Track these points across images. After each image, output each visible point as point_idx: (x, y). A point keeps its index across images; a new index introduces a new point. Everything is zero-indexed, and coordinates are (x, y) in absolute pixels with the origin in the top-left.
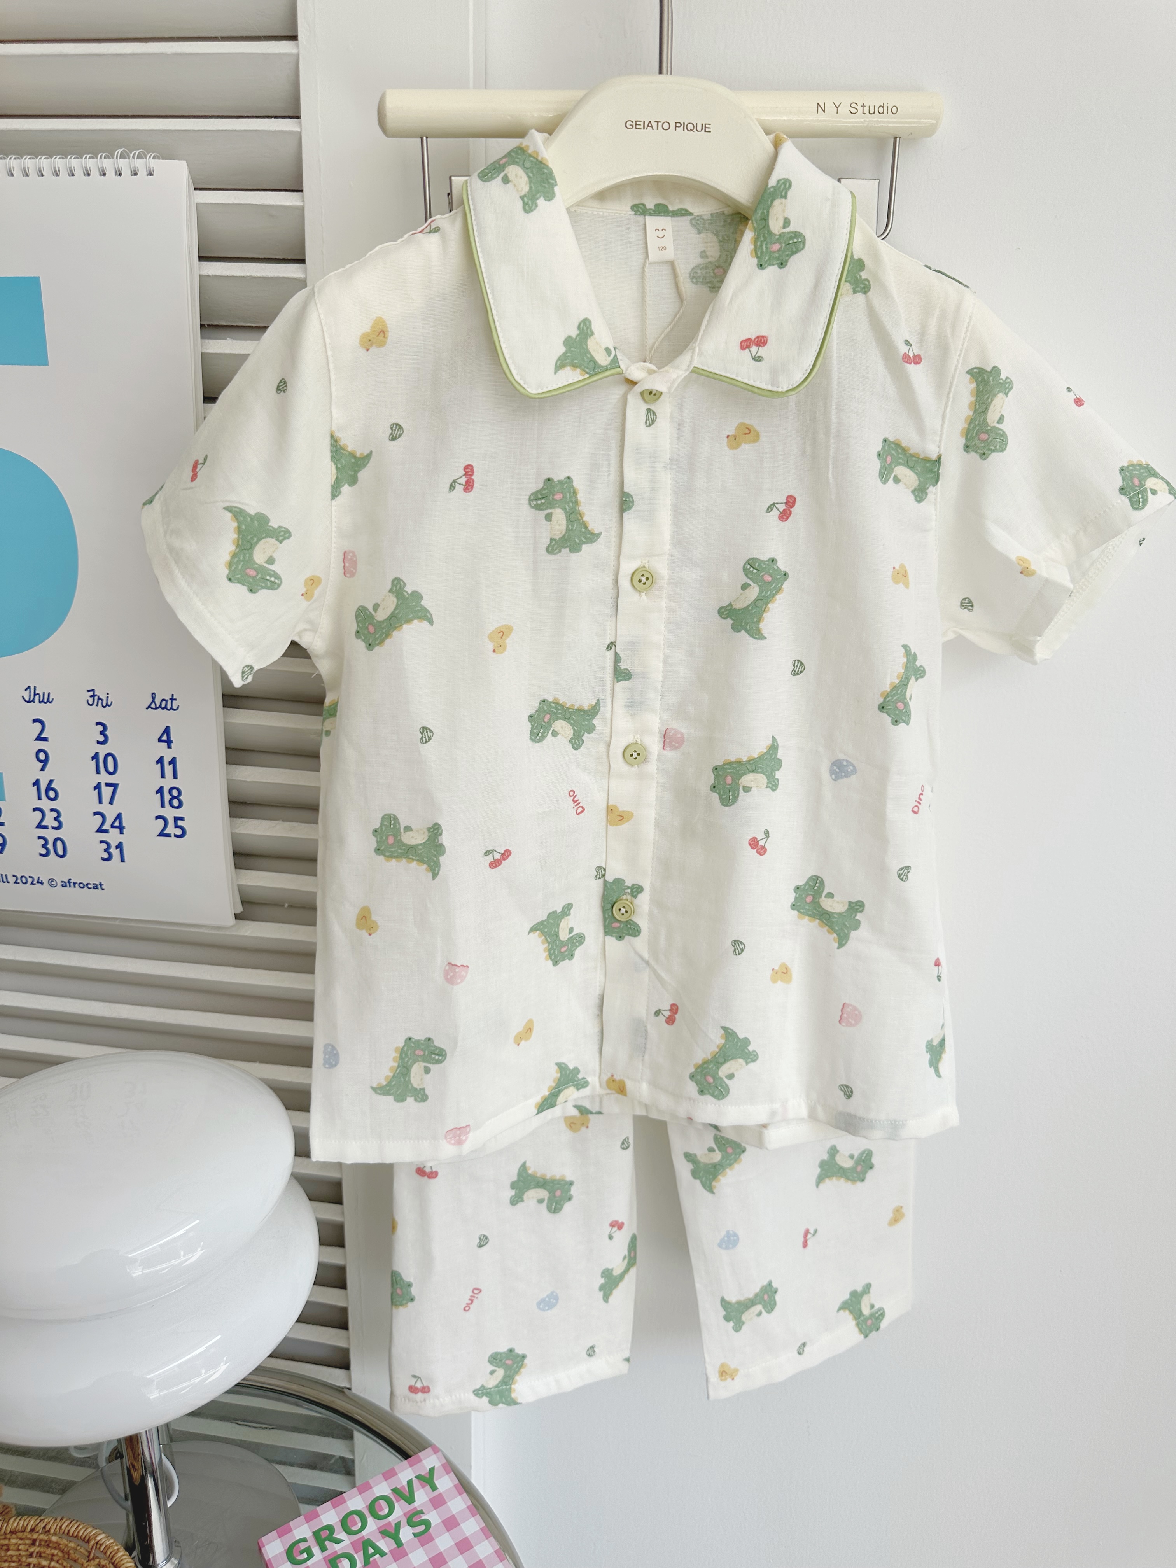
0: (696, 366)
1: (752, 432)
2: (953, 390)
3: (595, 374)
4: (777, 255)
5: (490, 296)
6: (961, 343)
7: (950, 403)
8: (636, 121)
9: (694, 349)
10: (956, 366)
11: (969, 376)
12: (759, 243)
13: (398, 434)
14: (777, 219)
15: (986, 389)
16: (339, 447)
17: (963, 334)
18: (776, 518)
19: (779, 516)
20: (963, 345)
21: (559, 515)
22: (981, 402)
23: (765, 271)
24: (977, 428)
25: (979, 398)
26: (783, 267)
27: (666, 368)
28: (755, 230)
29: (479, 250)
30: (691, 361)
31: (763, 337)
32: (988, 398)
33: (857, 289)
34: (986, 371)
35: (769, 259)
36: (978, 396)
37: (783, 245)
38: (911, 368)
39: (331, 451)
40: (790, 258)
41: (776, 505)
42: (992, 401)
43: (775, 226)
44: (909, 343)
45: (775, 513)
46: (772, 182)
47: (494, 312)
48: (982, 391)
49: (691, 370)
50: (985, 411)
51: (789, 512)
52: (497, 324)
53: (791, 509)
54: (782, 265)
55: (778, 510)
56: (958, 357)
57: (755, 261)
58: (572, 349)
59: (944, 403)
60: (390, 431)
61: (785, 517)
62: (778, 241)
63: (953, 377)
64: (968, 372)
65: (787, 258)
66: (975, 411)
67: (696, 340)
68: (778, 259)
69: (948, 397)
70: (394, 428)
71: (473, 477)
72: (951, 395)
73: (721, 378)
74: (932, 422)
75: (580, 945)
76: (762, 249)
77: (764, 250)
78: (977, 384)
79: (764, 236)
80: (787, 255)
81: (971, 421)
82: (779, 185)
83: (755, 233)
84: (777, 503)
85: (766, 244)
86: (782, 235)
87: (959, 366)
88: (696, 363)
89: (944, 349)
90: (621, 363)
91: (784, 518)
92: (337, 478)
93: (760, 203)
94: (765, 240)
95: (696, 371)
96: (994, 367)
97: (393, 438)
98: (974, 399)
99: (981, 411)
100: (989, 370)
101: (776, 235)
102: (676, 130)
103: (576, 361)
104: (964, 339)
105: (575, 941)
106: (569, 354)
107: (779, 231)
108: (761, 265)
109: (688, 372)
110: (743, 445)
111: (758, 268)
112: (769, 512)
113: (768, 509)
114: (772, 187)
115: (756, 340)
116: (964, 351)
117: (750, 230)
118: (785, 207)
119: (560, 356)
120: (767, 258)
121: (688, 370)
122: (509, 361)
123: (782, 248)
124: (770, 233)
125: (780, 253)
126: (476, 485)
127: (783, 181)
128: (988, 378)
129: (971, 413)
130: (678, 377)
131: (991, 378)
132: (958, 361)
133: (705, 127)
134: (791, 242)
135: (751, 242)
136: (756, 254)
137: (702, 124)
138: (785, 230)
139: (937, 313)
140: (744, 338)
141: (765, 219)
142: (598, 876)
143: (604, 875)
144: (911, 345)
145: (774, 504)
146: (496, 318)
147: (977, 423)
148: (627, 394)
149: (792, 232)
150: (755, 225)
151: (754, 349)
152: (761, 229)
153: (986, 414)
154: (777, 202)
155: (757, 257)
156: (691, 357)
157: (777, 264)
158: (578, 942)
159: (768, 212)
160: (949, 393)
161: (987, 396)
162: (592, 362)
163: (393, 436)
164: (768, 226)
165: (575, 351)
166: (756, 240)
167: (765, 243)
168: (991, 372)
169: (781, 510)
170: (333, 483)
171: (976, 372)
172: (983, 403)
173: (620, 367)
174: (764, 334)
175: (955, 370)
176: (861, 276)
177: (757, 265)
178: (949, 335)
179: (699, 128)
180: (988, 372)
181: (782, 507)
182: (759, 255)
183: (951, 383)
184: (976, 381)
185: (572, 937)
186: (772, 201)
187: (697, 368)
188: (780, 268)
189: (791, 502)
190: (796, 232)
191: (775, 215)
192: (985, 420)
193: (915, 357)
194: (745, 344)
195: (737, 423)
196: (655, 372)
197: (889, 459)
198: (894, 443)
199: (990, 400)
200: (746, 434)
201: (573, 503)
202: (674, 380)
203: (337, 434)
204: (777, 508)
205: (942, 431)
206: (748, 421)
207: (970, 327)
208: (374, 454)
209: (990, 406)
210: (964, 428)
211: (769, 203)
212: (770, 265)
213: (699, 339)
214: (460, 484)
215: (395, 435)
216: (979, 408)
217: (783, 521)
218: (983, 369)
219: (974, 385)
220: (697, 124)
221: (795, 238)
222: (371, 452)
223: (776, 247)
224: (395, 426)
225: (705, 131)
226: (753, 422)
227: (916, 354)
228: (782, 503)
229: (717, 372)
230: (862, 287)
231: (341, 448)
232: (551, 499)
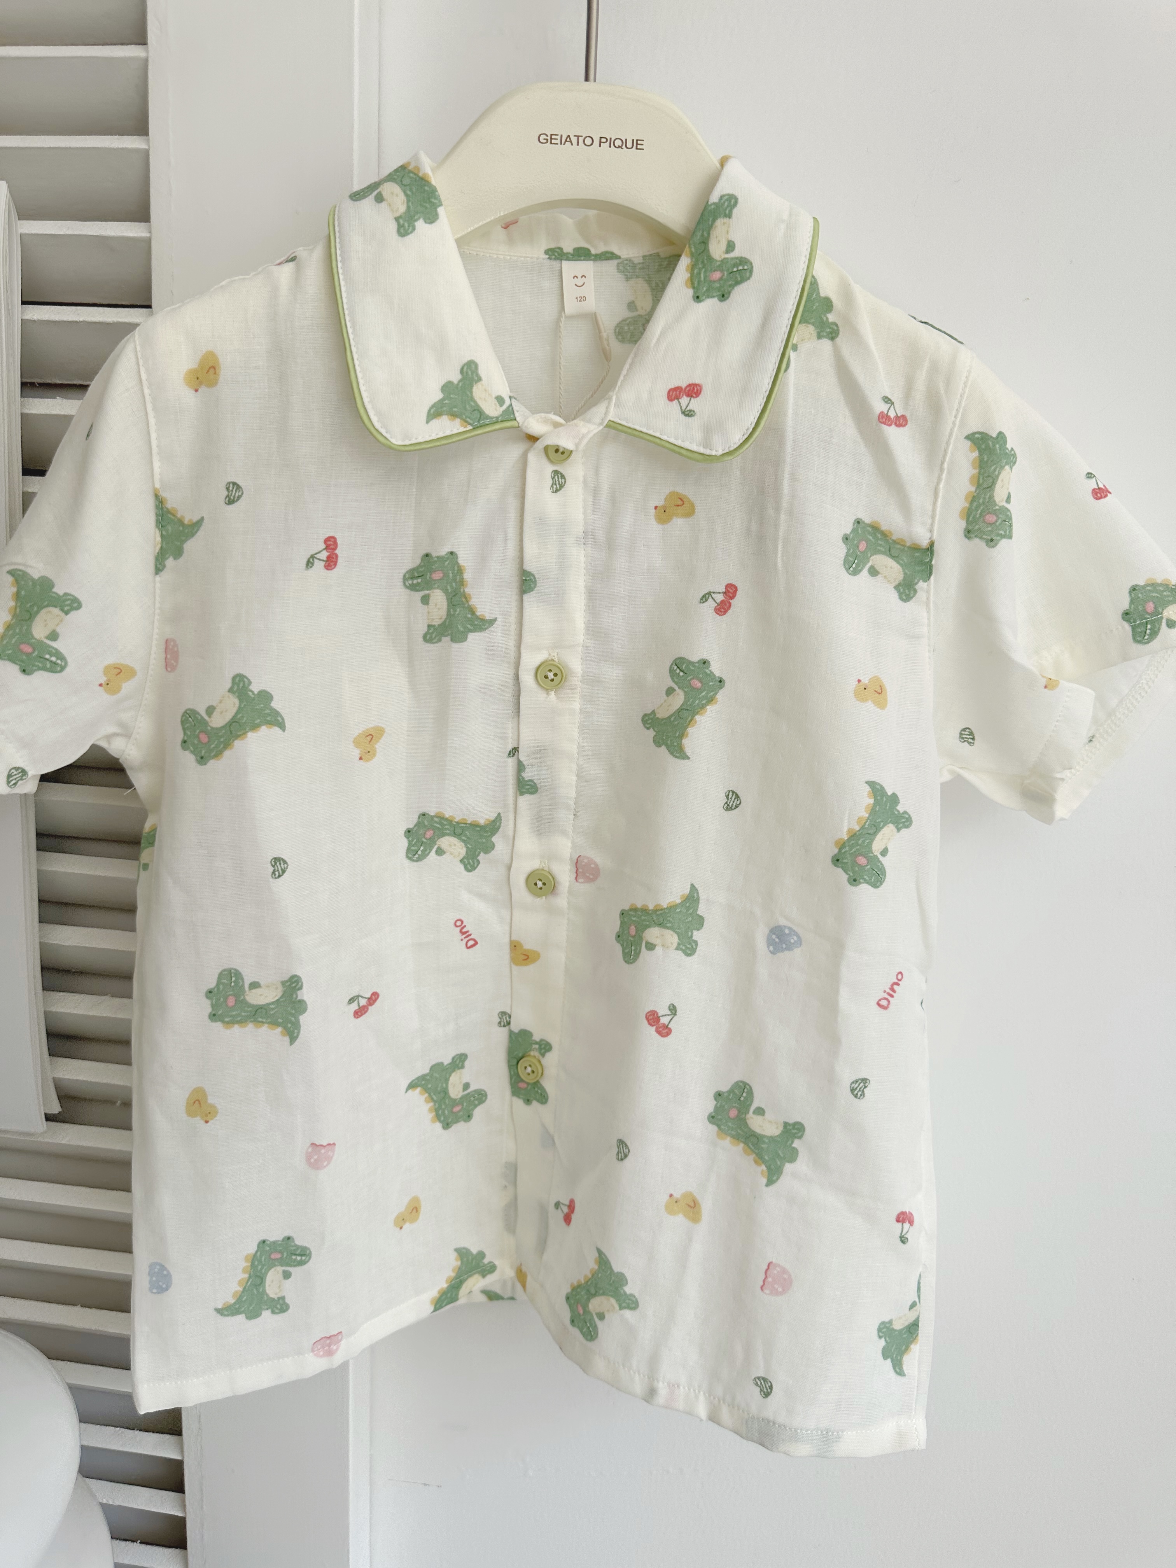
0: (612, 419)
1: (686, 503)
2: (947, 459)
3: (481, 426)
4: (717, 285)
5: (350, 331)
6: (957, 401)
7: (944, 476)
8: (552, 135)
9: (610, 399)
10: (952, 430)
11: (969, 443)
12: (696, 271)
13: (237, 495)
14: (719, 242)
15: (991, 459)
16: (165, 509)
17: (961, 390)
18: (712, 610)
19: (715, 609)
20: (960, 403)
21: (438, 598)
22: (986, 475)
23: (702, 304)
24: (982, 508)
25: (983, 470)
26: (724, 300)
27: (575, 421)
28: (692, 255)
29: (341, 277)
30: (606, 414)
31: (696, 385)
32: (995, 470)
33: (822, 334)
34: (991, 437)
35: (707, 290)
36: (981, 467)
37: (726, 273)
38: (891, 432)
39: (157, 515)
40: (733, 288)
41: (713, 595)
42: (999, 473)
43: (717, 250)
44: (890, 400)
45: (711, 604)
46: (714, 198)
47: (354, 349)
48: (987, 461)
49: (605, 424)
50: (991, 487)
51: (727, 604)
52: (357, 362)
53: (731, 601)
54: (723, 297)
55: (714, 600)
56: (953, 419)
57: (690, 292)
58: (452, 396)
59: (937, 475)
60: (226, 493)
61: (723, 610)
62: (720, 268)
63: (948, 443)
64: (968, 437)
65: (730, 289)
66: (979, 486)
67: (615, 388)
68: (719, 289)
69: (942, 470)
70: (231, 489)
71: (337, 552)
72: (946, 465)
73: (641, 435)
74: (919, 498)
75: (480, 1103)
76: (700, 278)
77: (702, 279)
78: (980, 452)
79: (703, 262)
80: (730, 286)
81: (973, 499)
82: (722, 201)
83: (692, 259)
84: (714, 593)
85: (705, 272)
86: (725, 261)
87: (956, 429)
88: (611, 417)
89: (935, 407)
90: (517, 414)
91: (721, 611)
92: (161, 547)
93: (699, 223)
94: (703, 267)
95: (612, 426)
96: (1000, 433)
97: (230, 501)
98: (977, 471)
99: (985, 486)
100: (994, 435)
101: (717, 261)
102: (600, 146)
103: (455, 409)
104: (961, 396)
105: (472, 1099)
106: (447, 401)
107: (720, 257)
108: (698, 297)
109: (601, 427)
110: (675, 519)
111: (694, 300)
112: (704, 602)
113: (702, 599)
114: (714, 204)
115: (688, 389)
116: (961, 411)
117: (686, 255)
118: (729, 227)
119: (435, 403)
120: (705, 289)
121: (601, 424)
122: (369, 407)
123: (725, 277)
124: (710, 259)
125: (722, 282)
126: (340, 561)
127: (727, 197)
128: (994, 446)
129: (973, 489)
130: (589, 432)
131: (997, 446)
132: (954, 423)
133: (637, 144)
134: (735, 269)
135: (687, 270)
136: (692, 283)
137: (633, 140)
138: (727, 256)
139: (926, 364)
140: (673, 386)
141: (705, 242)
142: (502, 1023)
143: (509, 1023)
144: (892, 403)
145: (709, 594)
146: (355, 356)
147: (981, 501)
148: (528, 453)
149: (737, 258)
150: (693, 250)
151: (684, 400)
152: (700, 254)
153: (993, 490)
154: (719, 222)
155: (694, 288)
156: (607, 408)
157: (718, 296)
158: (477, 1100)
159: (709, 234)
160: (942, 463)
161: (993, 468)
162: (476, 412)
163: (230, 499)
164: (708, 251)
165: (455, 398)
166: (692, 268)
167: (703, 270)
168: (997, 437)
169: (718, 602)
170: (156, 554)
171: (978, 438)
172: (989, 476)
173: (515, 420)
174: (697, 382)
175: (951, 434)
176: (827, 319)
177: (693, 297)
178: (942, 392)
179: (629, 145)
180: (993, 438)
181: (720, 598)
182: (696, 285)
183: (946, 451)
184: (978, 449)
185: (468, 1094)
186: (714, 221)
187: (613, 422)
188: (721, 301)
189: (731, 591)
190: (741, 257)
191: (717, 237)
192: (991, 497)
193: (897, 417)
194: (674, 394)
195: (667, 491)
196: (561, 425)
197: (863, 546)
198: (871, 526)
199: (997, 473)
200: (678, 506)
201: (456, 583)
202: (584, 436)
203: (164, 494)
204: (713, 598)
205: (934, 510)
206: (680, 490)
207: (969, 383)
208: (205, 521)
209: (997, 480)
210: (964, 509)
211: (710, 223)
212: (709, 297)
213: (617, 387)
214: (319, 559)
215: (232, 498)
216: (983, 482)
217: (720, 615)
218: (987, 435)
219: (976, 454)
220: (626, 140)
221: (740, 264)
222: (202, 518)
223: (717, 275)
224: (231, 485)
225: (637, 148)
226: (687, 491)
227: (899, 415)
228: (719, 593)
229: (637, 428)
230: (830, 332)
231: (169, 512)
232: (428, 577)
